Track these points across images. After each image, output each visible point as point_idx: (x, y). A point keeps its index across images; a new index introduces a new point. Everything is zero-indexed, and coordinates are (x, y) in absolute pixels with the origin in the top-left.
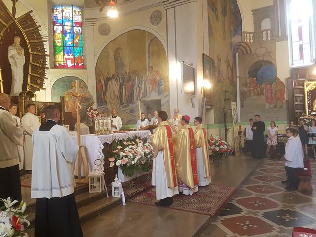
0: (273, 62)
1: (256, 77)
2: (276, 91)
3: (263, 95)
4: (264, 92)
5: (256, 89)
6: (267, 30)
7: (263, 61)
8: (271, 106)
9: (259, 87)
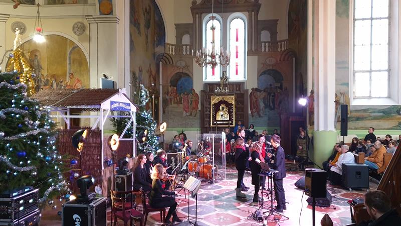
0: (191, 75)
1: (176, 87)
2: (192, 101)
3: (181, 103)
4: (182, 102)
5: (176, 97)
6: (186, 45)
7: (182, 73)
8: (188, 114)
9: (179, 96)
